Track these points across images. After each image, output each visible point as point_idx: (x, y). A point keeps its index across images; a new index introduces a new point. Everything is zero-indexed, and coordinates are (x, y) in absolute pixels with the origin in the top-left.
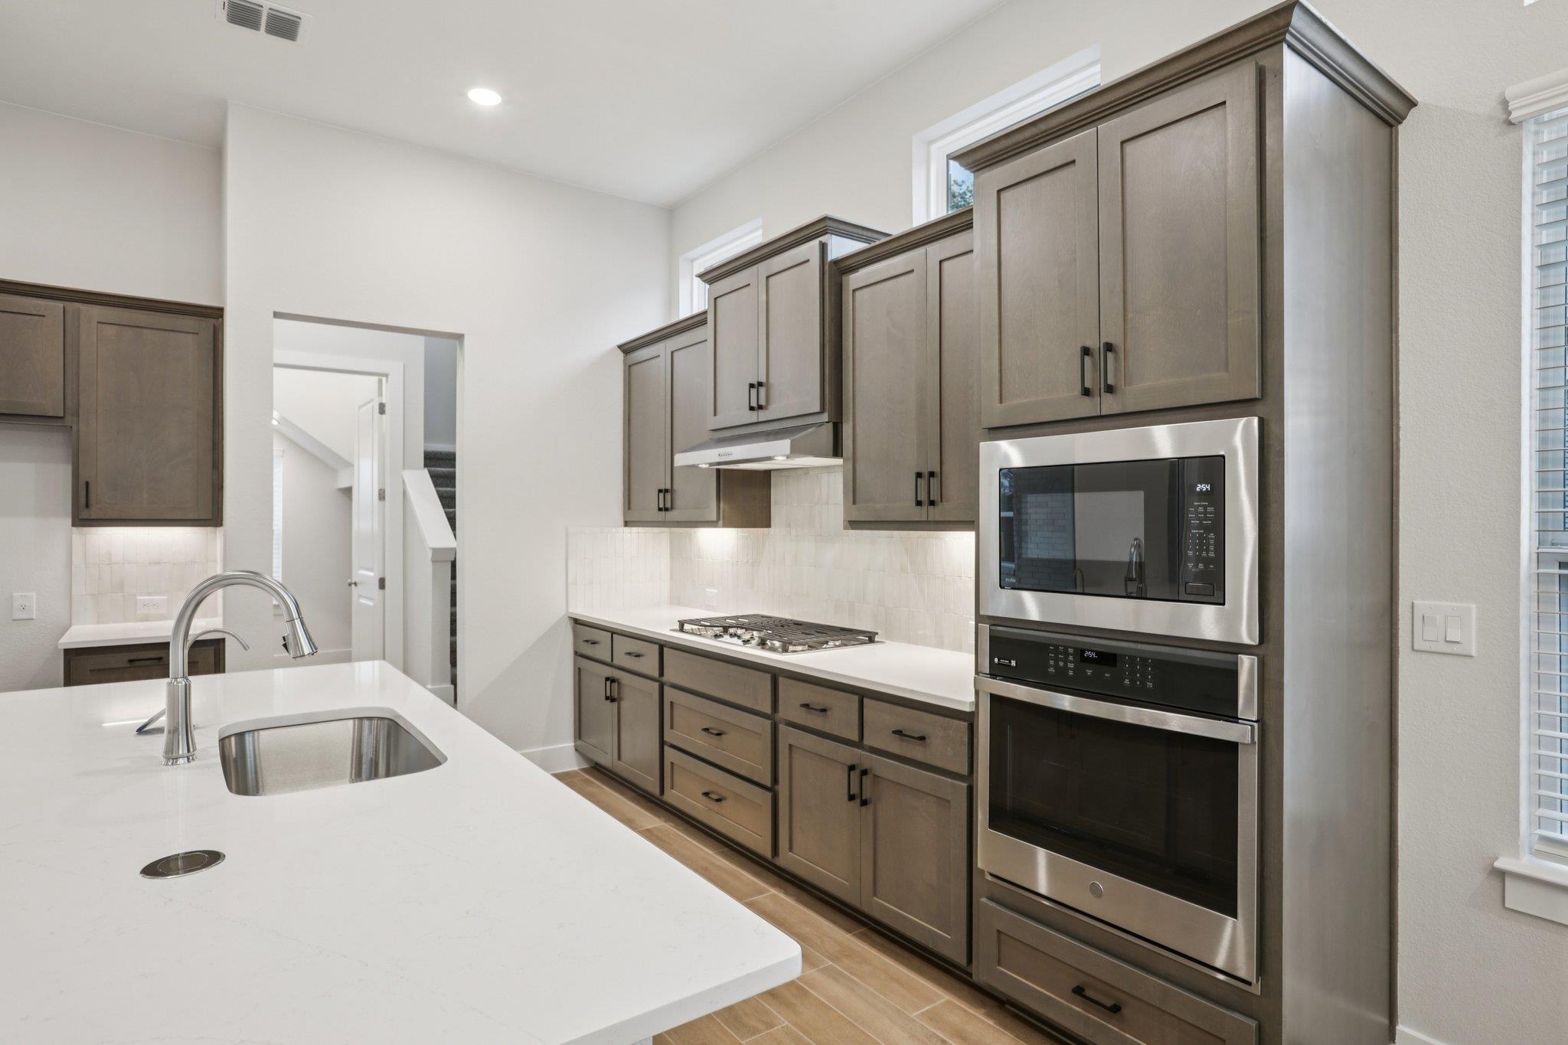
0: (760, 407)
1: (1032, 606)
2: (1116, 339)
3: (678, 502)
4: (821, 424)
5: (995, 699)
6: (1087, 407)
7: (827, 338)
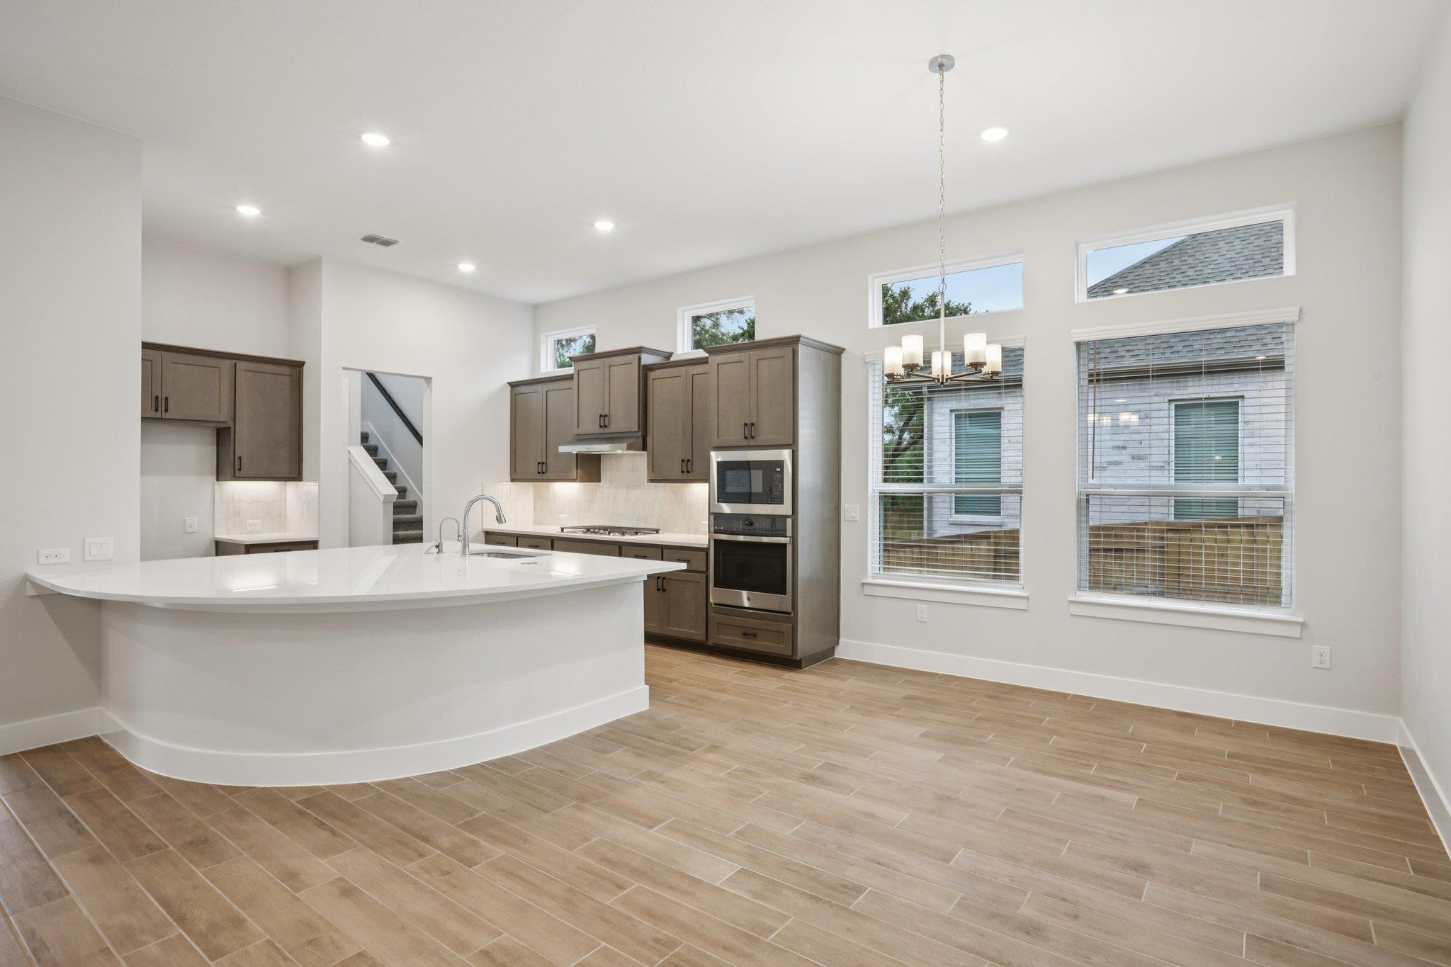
0: (606, 426)
1: (726, 508)
2: (755, 422)
3: (550, 469)
4: (638, 437)
5: (716, 541)
6: (745, 443)
7: (641, 399)
